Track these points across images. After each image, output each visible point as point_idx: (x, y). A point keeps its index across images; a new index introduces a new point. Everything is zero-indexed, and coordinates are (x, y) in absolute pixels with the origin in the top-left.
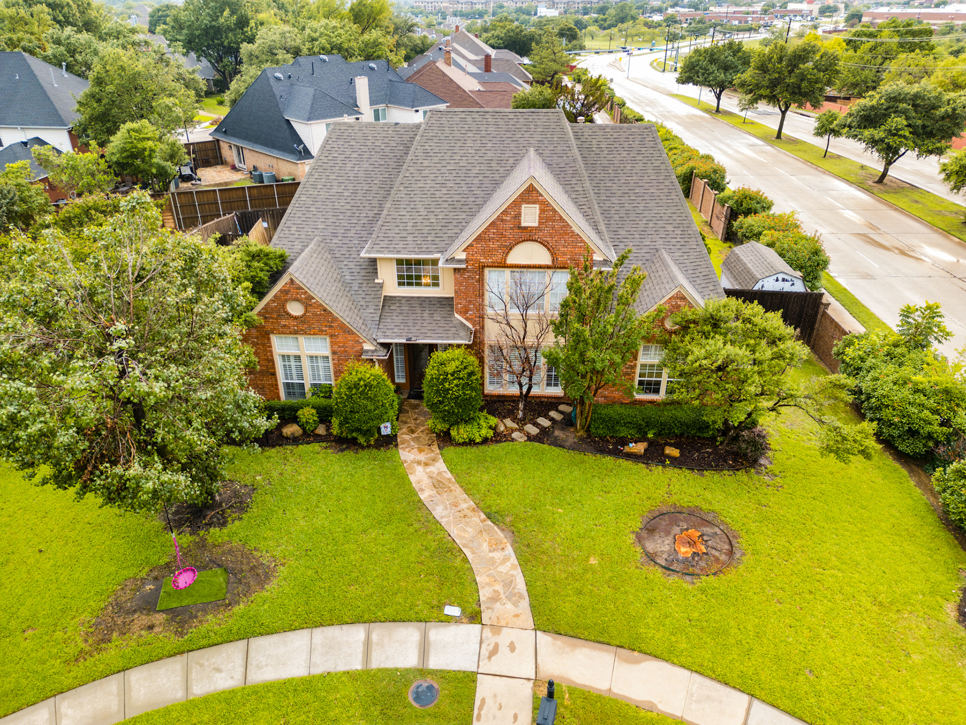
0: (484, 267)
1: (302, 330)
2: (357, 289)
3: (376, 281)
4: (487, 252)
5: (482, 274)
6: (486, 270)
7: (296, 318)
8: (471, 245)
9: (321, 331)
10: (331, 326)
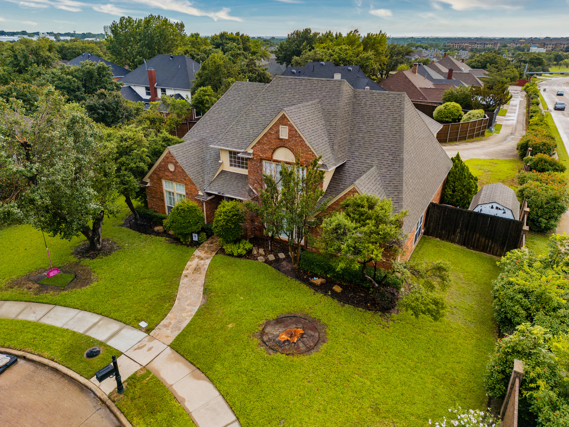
0: (261, 160)
1: (174, 179)
3: (220, 161)
4: (263, 151)
5: (261, 162)
6: (264, 162)
7: (171, 172)
8: (255, 146)
9: (181, 181)
10: (185, 179)
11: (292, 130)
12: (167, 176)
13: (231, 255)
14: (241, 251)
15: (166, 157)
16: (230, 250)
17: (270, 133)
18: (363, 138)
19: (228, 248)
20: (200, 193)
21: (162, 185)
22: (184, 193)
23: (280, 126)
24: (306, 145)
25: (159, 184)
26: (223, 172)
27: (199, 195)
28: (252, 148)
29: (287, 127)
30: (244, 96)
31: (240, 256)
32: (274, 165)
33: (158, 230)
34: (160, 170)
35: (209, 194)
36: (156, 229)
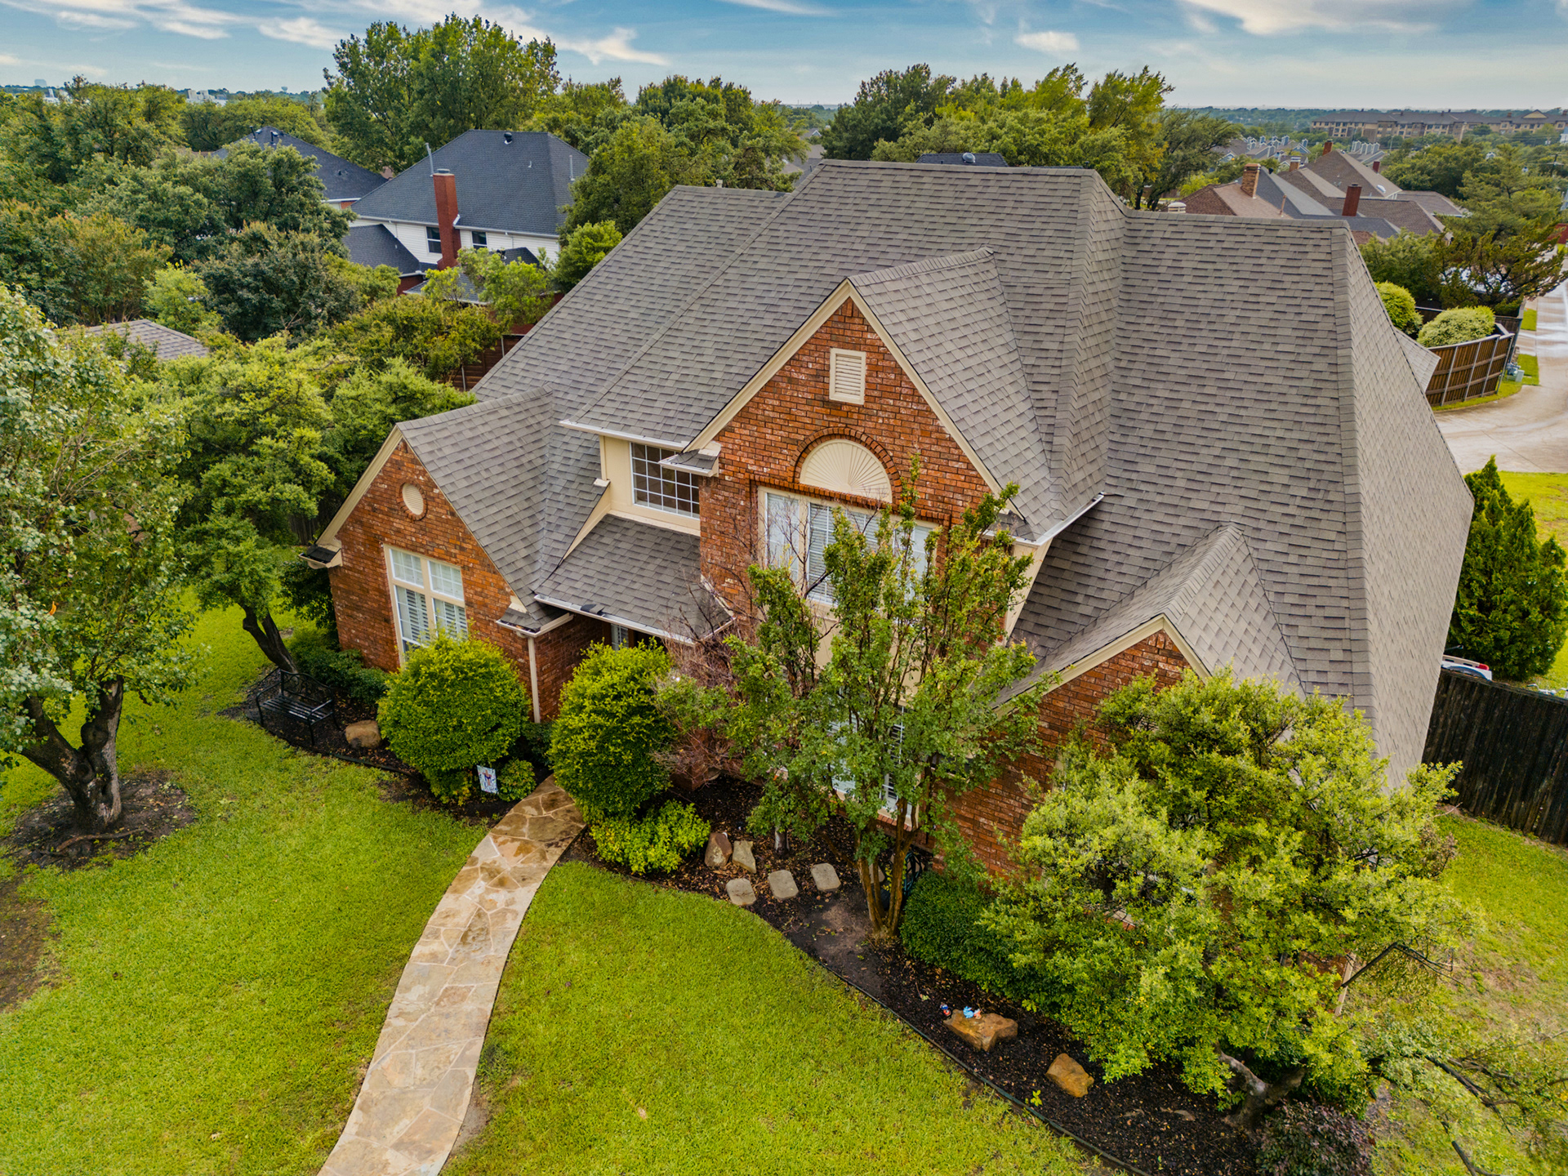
0: (754, 484)
2: (558, 489)
3: (598, 482)
4: (762, 451)
6: (763, 494)
8: (728, 429)
9: (448, 553)
10: (462, 549)
11: (884, 369)
12: (398, 531)
13: (620, 867)
14: (662, 855)
15: (395, 464)
16: (616, 848)
17: (791, 380)
18: (1173, 403)
19: (612, 839)
20: (516, 605)
21: (382, 566)
22: (459, 600)
23: (834, 351)
24: (940, 430)
25: (373, 560)
26: (610, 523)
27: (512, 613)
28: (717, 438)
29: (863, 355)
30: (703, 237)
31: (654, 875)
32: (801, 508)
33: (356, 739)
34: (374, 510)
35: (551, 612)
36: (353, 732)
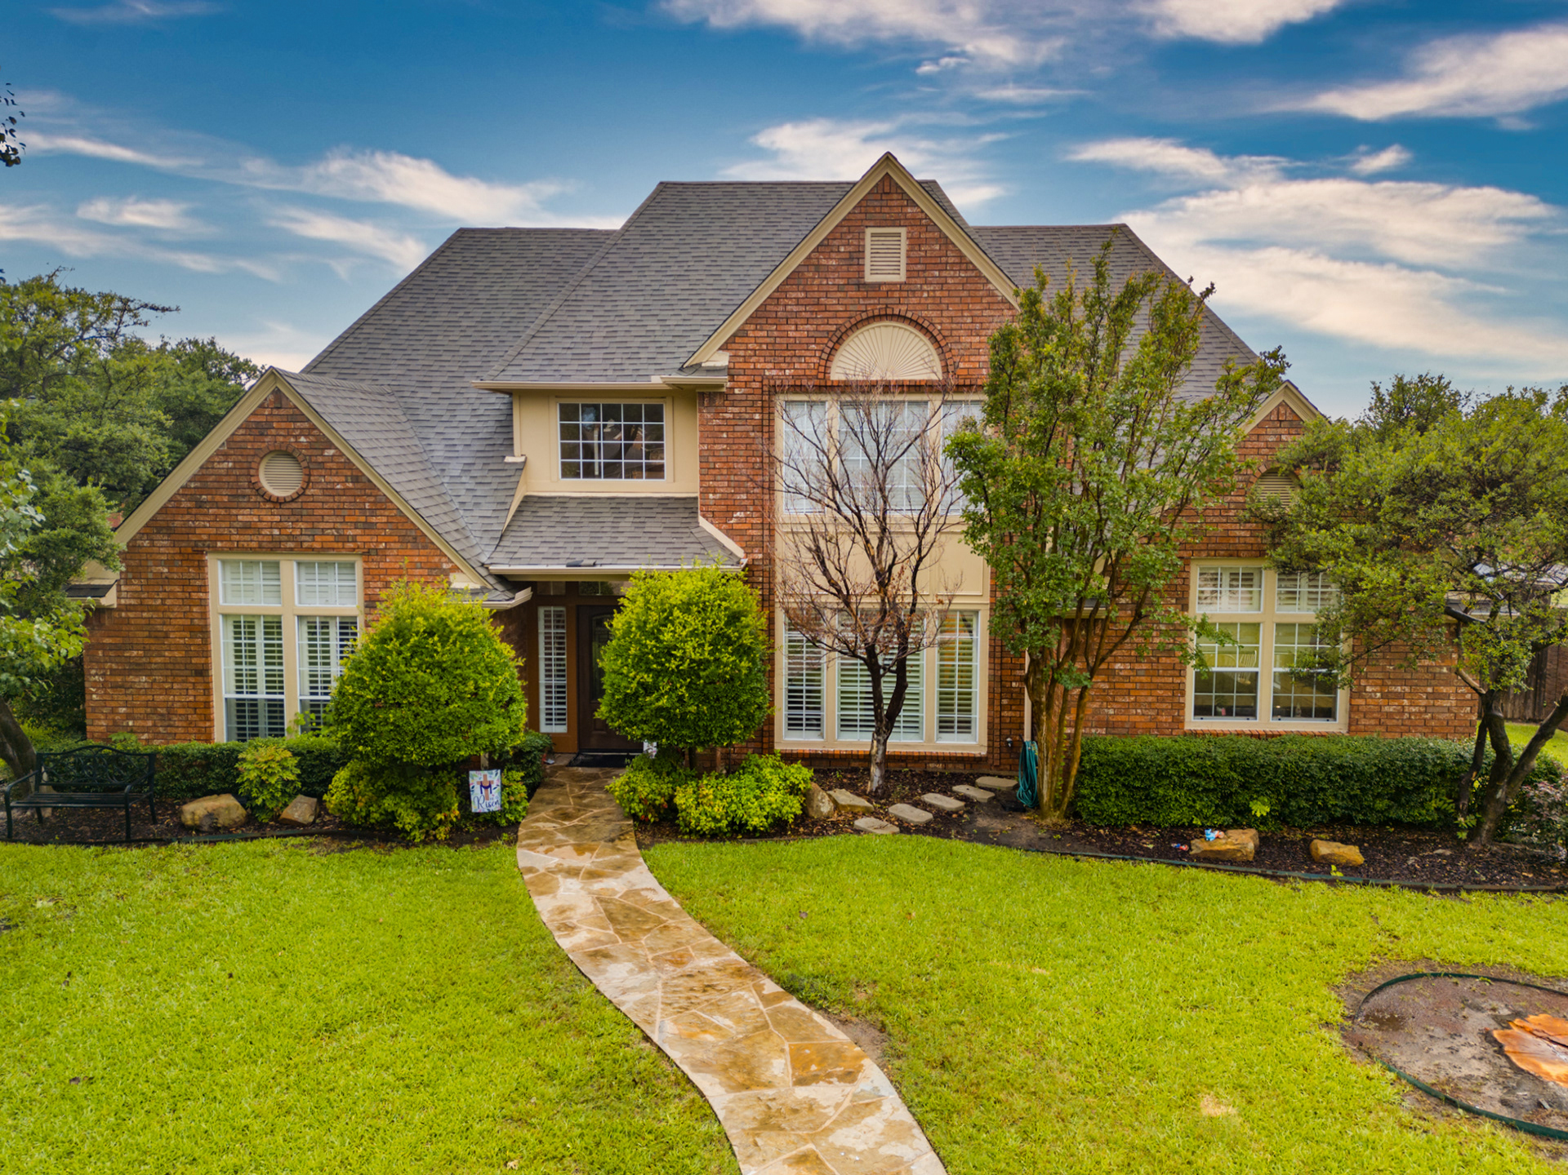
0: (773, 391)
1: (288, 540)
2: (457, 473)
3: (509, 459)
5: (767, 409)
6: (780, 400)
7: (279, 503)
8: (740, 333)
11: (927, 241)
15: (254, 429)
17: (818, 269)
20: (463, 582)
22: (351, 607)
23: (870, 231)
25: (185, 584)
27: (461, 591)
28: (724, 347)
29: (903, 231)
32: (830, 411)
